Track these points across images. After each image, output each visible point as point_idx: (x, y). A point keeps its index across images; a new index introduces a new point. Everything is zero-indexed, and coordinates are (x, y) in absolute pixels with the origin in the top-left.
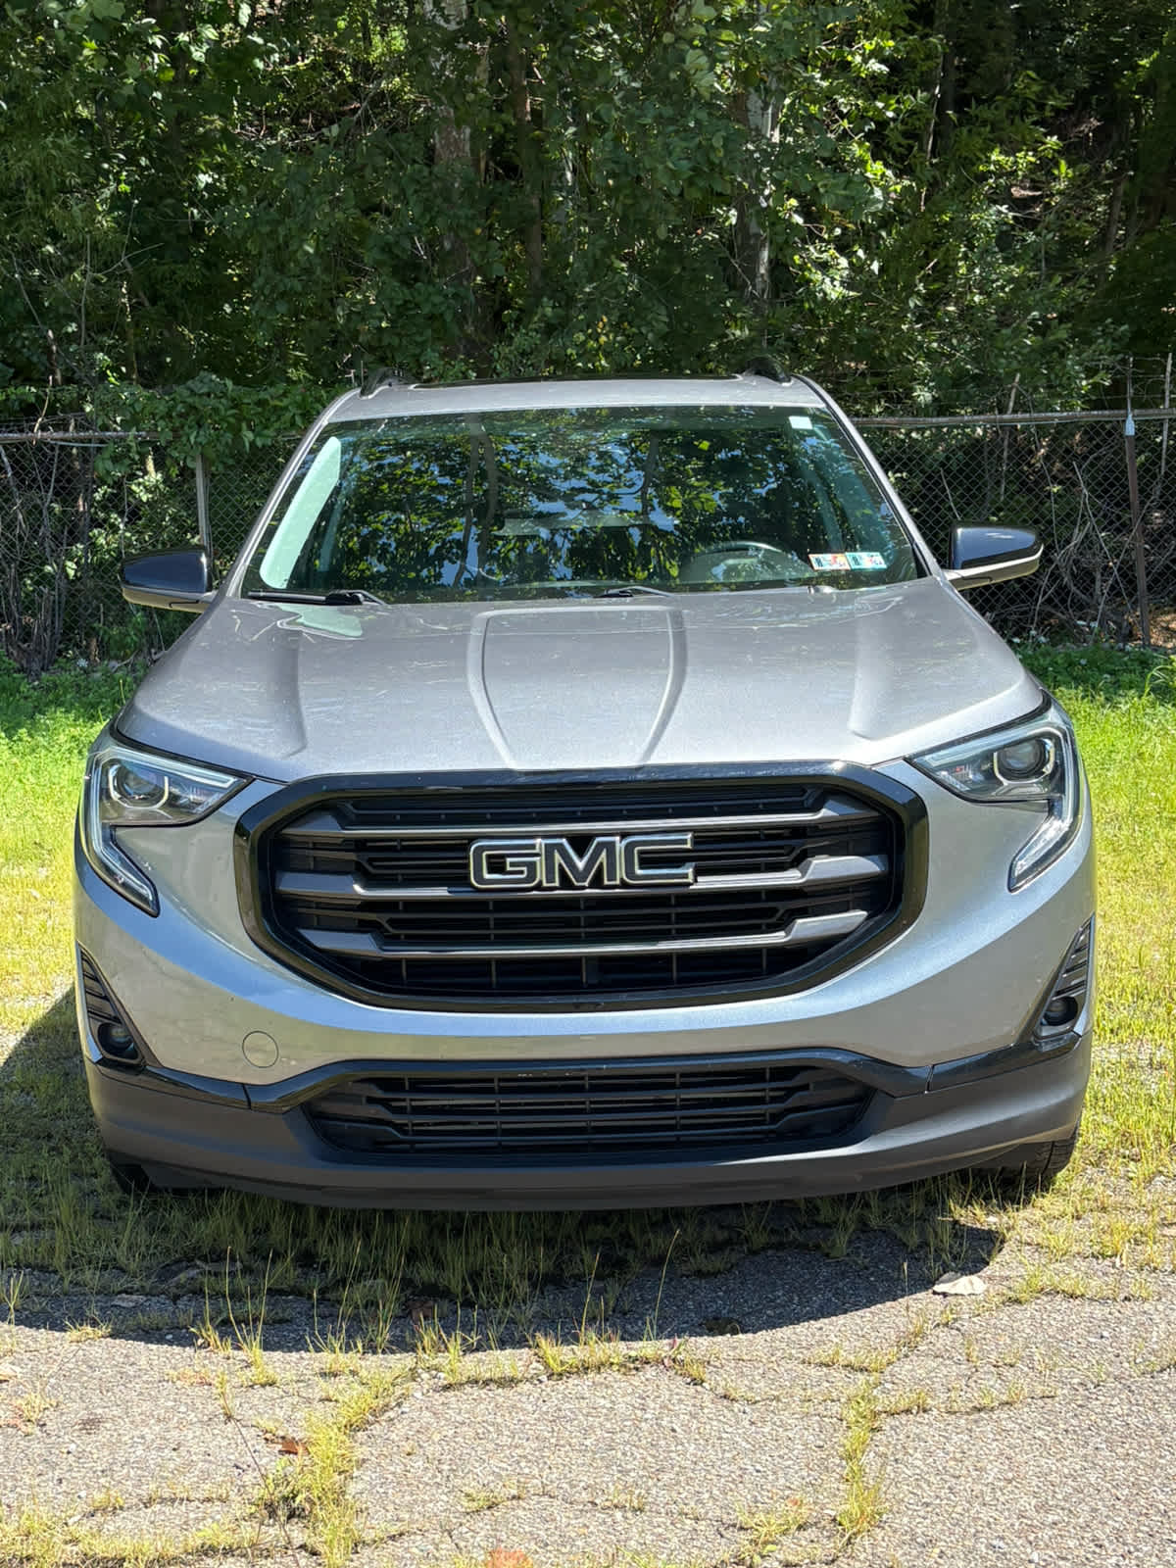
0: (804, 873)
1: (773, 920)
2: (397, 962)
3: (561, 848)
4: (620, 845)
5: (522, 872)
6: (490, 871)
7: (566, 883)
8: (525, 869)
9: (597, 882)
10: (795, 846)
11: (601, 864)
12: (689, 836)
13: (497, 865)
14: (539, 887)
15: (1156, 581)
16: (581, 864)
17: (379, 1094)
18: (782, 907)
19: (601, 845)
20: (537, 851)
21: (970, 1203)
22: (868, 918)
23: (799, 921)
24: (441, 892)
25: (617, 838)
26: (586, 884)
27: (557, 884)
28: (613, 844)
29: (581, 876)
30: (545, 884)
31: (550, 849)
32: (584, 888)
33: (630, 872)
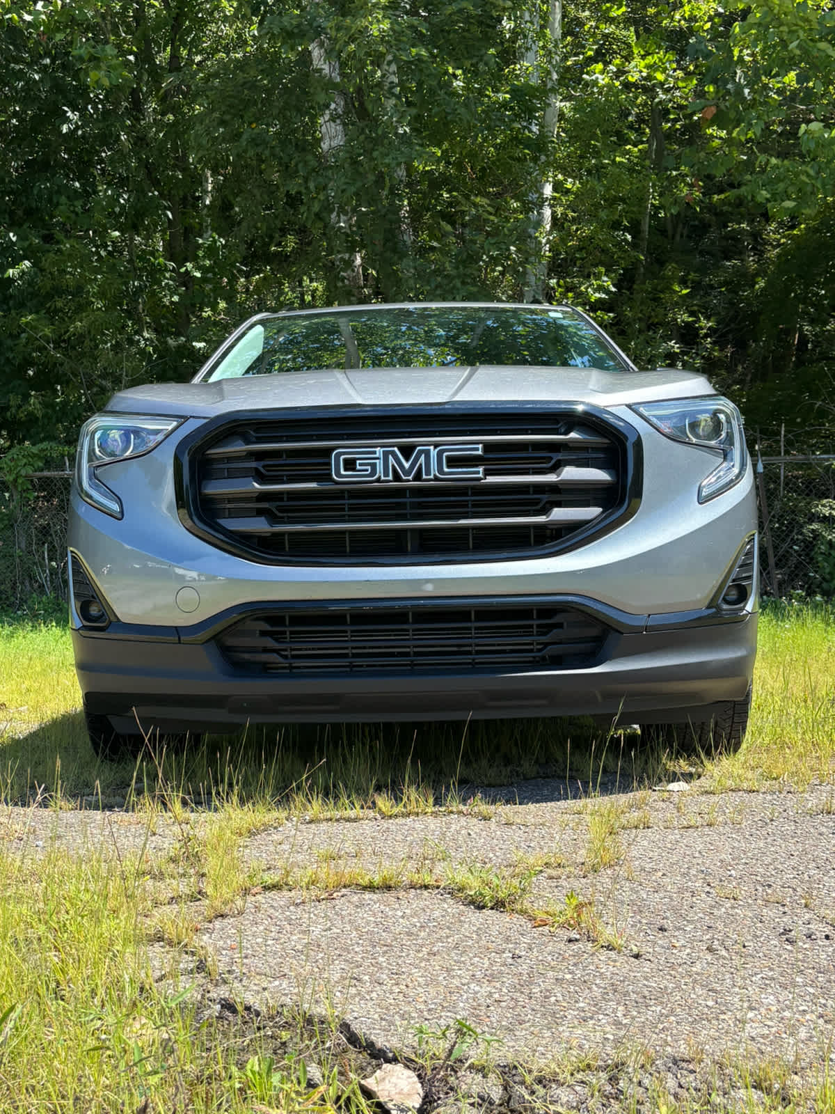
0: (558, 476)
1: (538, 507)
2: (282, 534)
3: (393, 453)
4: (434, 452)
5: (367, 470)
6: (346, 470)
7: (397, 478)
8: (369, 468)
9: (418, 477)
10: (553, 456)
11: (421, 465)
12: (480, 446)
13: (350, 465)
14: (378, 480)
15: (780, 560)
16: (407, 465)
17: (268, 628)
18: (545, 498)
19: (420, 452)
20: (377, 455)
21: (677, 758)
22: (603, 512)
23: (556, 509)
24: (313, 485)
25: (432, 448)
26: (410, 478)
27: (391, 478)
28: (429, 450)
29: (407, 473)
30: (383, 478)
31: (386, 454)
32: (409, 481)
33: (440, 470)
